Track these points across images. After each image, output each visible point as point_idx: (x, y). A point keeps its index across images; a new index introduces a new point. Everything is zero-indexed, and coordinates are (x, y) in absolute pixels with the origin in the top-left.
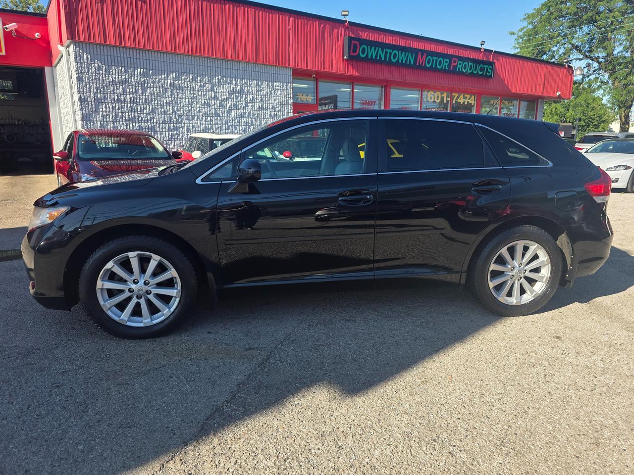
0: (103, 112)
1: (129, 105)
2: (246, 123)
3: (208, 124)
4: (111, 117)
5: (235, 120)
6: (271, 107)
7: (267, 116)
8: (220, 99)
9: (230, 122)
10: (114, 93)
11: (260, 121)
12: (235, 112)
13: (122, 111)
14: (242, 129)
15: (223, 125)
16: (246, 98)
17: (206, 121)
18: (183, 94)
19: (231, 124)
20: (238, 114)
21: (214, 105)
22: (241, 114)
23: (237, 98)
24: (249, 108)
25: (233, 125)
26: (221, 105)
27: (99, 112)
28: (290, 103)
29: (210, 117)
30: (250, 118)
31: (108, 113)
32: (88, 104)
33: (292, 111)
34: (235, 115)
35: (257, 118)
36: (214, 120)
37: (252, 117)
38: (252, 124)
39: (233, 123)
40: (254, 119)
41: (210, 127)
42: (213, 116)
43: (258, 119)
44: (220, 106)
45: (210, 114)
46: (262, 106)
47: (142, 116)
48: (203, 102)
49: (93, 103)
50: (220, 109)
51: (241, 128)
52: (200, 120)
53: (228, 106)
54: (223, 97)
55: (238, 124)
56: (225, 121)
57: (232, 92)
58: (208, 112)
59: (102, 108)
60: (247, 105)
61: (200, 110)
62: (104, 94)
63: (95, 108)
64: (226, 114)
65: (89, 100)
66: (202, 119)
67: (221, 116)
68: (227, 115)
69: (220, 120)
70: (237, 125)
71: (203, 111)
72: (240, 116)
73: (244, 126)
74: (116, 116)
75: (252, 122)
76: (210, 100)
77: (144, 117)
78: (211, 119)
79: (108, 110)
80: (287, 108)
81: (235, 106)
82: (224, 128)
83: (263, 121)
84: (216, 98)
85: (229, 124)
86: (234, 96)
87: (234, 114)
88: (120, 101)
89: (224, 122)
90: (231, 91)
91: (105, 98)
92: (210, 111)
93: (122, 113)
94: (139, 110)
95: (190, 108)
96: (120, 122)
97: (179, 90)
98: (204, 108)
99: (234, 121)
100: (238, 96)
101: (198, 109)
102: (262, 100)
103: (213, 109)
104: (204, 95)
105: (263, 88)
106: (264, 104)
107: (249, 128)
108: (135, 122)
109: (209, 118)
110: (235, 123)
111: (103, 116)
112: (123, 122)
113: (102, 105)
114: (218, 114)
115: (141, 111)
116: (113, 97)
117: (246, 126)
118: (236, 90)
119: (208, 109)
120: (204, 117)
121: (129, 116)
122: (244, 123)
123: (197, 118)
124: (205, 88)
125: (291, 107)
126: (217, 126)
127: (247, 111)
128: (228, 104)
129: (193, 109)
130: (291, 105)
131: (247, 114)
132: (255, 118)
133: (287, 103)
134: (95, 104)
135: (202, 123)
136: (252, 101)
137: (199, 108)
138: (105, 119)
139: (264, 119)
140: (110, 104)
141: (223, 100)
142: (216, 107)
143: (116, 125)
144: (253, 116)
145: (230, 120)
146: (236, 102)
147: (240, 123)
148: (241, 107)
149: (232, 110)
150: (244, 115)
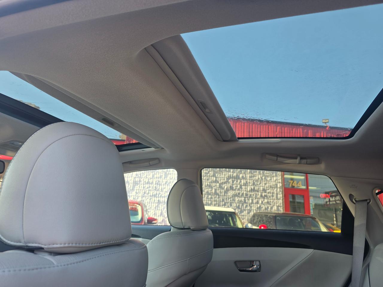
0: (137, 190)
1: (154, 186)
2: (240, 201)
3: (209, 201)
4: (141, 193)
5: (231, 198)
6: (262, 189)
7: (258, 196)
8: (220, 182)
10: (146, 178)
11: (252, 200)
12: (231, 192)
13: (149, 189)
14: (236, 206)
15: (220, 202)
16: (240, 182)
17: (207, 198)
21: (215, 186)
22: (236, 194)
23: (233, 182)
24: (243, 189)
25: (228, 202)
26: (220, 187)
27: (134, 190)
28: (279, 186)
29: (211, 195)
30: (244, 197)
31: (140, 191)
32: (129, 185)
33: (281, 193)
35: (250, 198)
36: (213, 198)
38: (245, 202)
39: (229, 201)
40: (246, 199)
42: (213, 195)
44: (219, 187)
45: (211, 193)
46: (254, 188)
47: (162, 194)
48: (206, 184)
49: (132, 184)
50: (219, 189)
53: (226, 188)
54: (222, 181)
55: (233, 201)
56: (223, 199)
57: (229, 178)
59: (137, 187)
60: (241, 187)
62: (140, 178)
63: (133, 187)
64: (223, 194)
65: (130, 182)
67: (220, 194)
69: (218, 198)
70: (232, 203)
72: (235, 195)
73: (238, 203)
74: (145, 193)
75: (245, 200)
76: (211, 183)
77: (163, 194)
78: (211, 197)
79: (140, 189)
80: (276, 191)
81: (231, 188)
82: (221, 204)
83: (254, 200)
84: (216, 181)
85: (225, 201)
86: (230, 180)
88: (149, 183)
90: (228, 177)
91: (140, 181)
92: (211, 191)
93: (149, 191)
94: (160, 189)
96: (146, 197)
98: (207, 188)
99: (230, 199)
100: (234, 181)
102: (254, 184)
103: (214, 190)
104: (208, 180)
105: (255, 175)
106: (256, 187)
107: (242, 205)
108: (156, 197)
109: (210, 196)
110: (231, 200)
111: (136, 193)
112: (148, 197)
113: (137, 185)
114: (217, 193)
115: (161, 190)
116: (145, 180)
117: (240, 203)
118: (233, 176)
119: (210, 189)
121: (153, 193)
124: (209, 174)
125: (280, 190)
126: (215, 202)
127: (241, 192)
128: (225, 186)
130: (280, 188)
131: (241, 194)
132: (248, 198)
133: (277, 187)
134: (133, 185)
136: (246, 184)
138: (137, 195)
139: (255, 198)
140: (142, 185)
141: (222, 183)
142: (216, 188)
143: (143, 199)
144: (246, 196)
145: (226, 198)
146: (232, 185)
148: (236, 189)
149: (228, 190)
150: (238, 195)
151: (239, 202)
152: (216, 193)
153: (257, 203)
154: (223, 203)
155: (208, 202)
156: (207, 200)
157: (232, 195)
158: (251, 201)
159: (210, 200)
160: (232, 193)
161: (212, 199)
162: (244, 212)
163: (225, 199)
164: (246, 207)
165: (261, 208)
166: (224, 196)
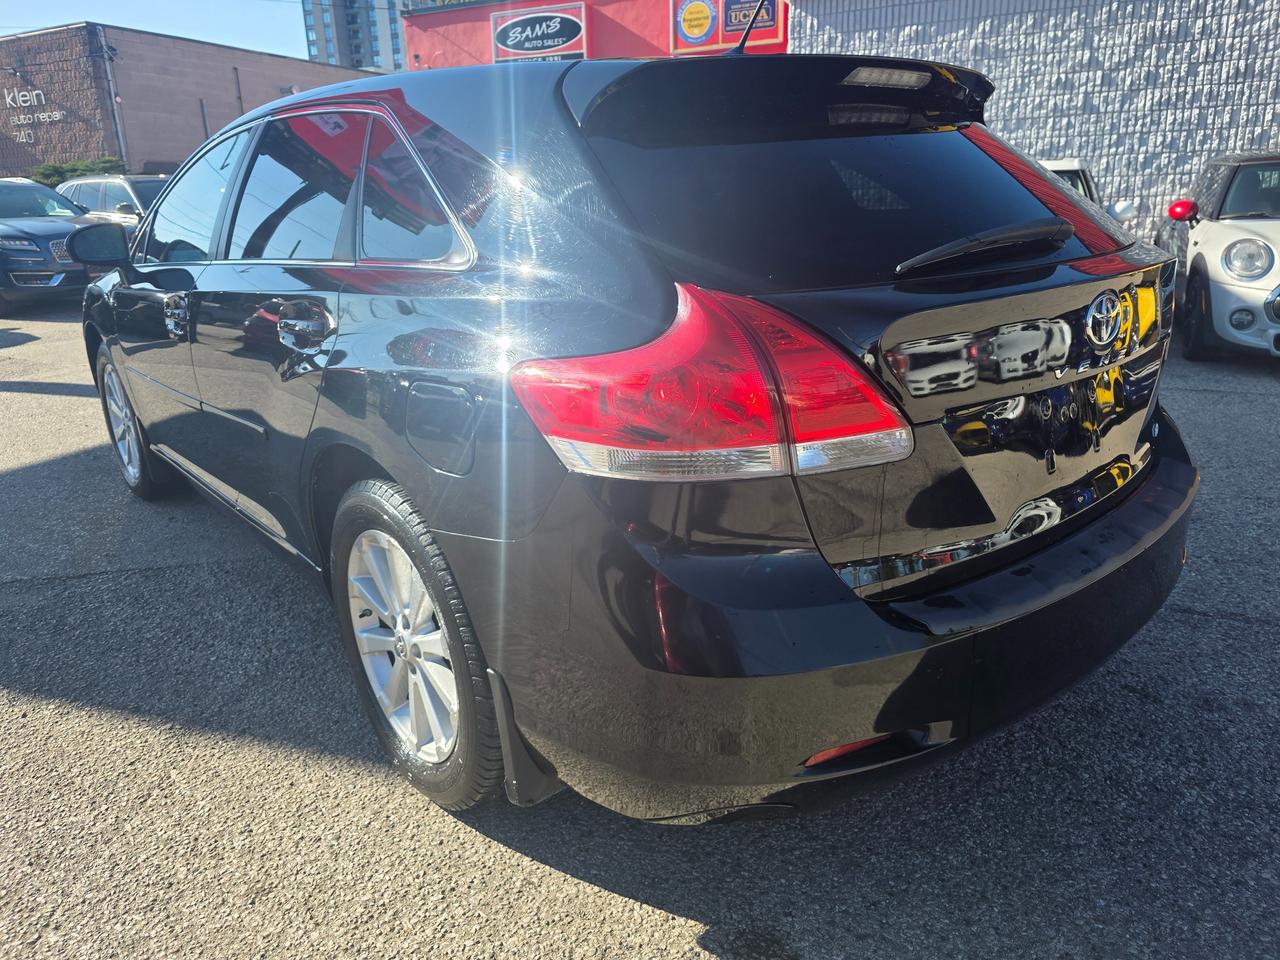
2: (1181, 124)
5: (1145, 116)
7: (1262, 96)
8: (1107, 64)
9: (1127, 126)
12: (1149, 97)
14: (1162, 143)
15: (1103, 135)
16: (1193, 49)
17: (1053, 129)
18: (1003, 68)
19: (1130, 129)
20: (1156, 100)
21: (1086, 83)
22: (1169, 98)
23: (1161, 54)
24: (1199, 78)
25: (1134, 133)
26: (1108, 81)
29: (1069, 116)
30: (1200, 107)
34: (1148, 104)
35: (1225, 106)
36: (1077, 125)
37: (1204, 103)
38: (1202, 121)
40: (1210, 111)
41: (1062, 143)
42: (1076, 115)
43: (1228, 108)
44: (1102, 85)
45: (1069, 109)
48: (1055, 78)
50: (1100, 92)
51: (1160, 139)
52: (1038, 128)
53: (1128, 82)
54: (1116, 59)
56: (1112, 124)
57: (1149, 40)
58: (1065, 105)
60: (1192, 71)
61: (1041, 103)
64: (1117, 106)
66: (1046, 123)
67: (1102, 110)
68: (1122, 106)
69: (1097, 122)
70: (1149, 132)
71: (1051, 103)
72: (1165, 104)
73: (1172, 131)
75: (1202, 118)
76: (1074, 72)
78: (1069, 123)
81: (1152, 79)
83: (1243, 114)
84: (1093, 64)
85: (1122, 130)
86: (1152, 52)
87: (1143, 102)
89: (1107, 128)
90: (1145, 38)
92: (1070, 100)
95: (1016, 100)
97: (995, 59)
98: (1055, 96)
99: (1140, 122)
100: (1168, 49)
101: (1037, 100)
102: (1251, 49)
103: (1081, 96)
104: (1060, 63)
105: (1263, 12)
106: (1259, 62)
107: (1187, 137)
109: (1065, 121)
110: (1143, 125)
114: (1092, 106)
118: (1162, 31)
119: (1067, 97)
120: (1051, 121)
122: (1173, 123)
123: (1032, 125)
124: (1066, 42)
127: (1189, 89)
128: (1127, 77)
129: (1023, 101)
131: (1188, 97)
132: (1216, 107)
135: (1042, 134)
136: (1210, 58)
137: (1041, 96)
139: (1249, 105)
141: (1117, 68)
142: (1090, 89)
144: (1209, 101)
145: (1128, 120)
146: (1157, 67)
147: (1159, 124)
148: (1171, 78)
149: (1139, 90)
150: (1177, 101)
151: (1177, 127)
152: (1088, 107)
153: (1255, 120)
154: (1115, 137)
155: (1055, 140)
156: (1052, 137)
157: (1152, 105)
158: (1227, 118)
159: (1063, 132)
160: (1152, 99)
161: (1071, 131)
162: (1196, 160)
163: (1122, 123)
164: (1203, 143)
165: (1270, 138)
166: (1121, 112)
